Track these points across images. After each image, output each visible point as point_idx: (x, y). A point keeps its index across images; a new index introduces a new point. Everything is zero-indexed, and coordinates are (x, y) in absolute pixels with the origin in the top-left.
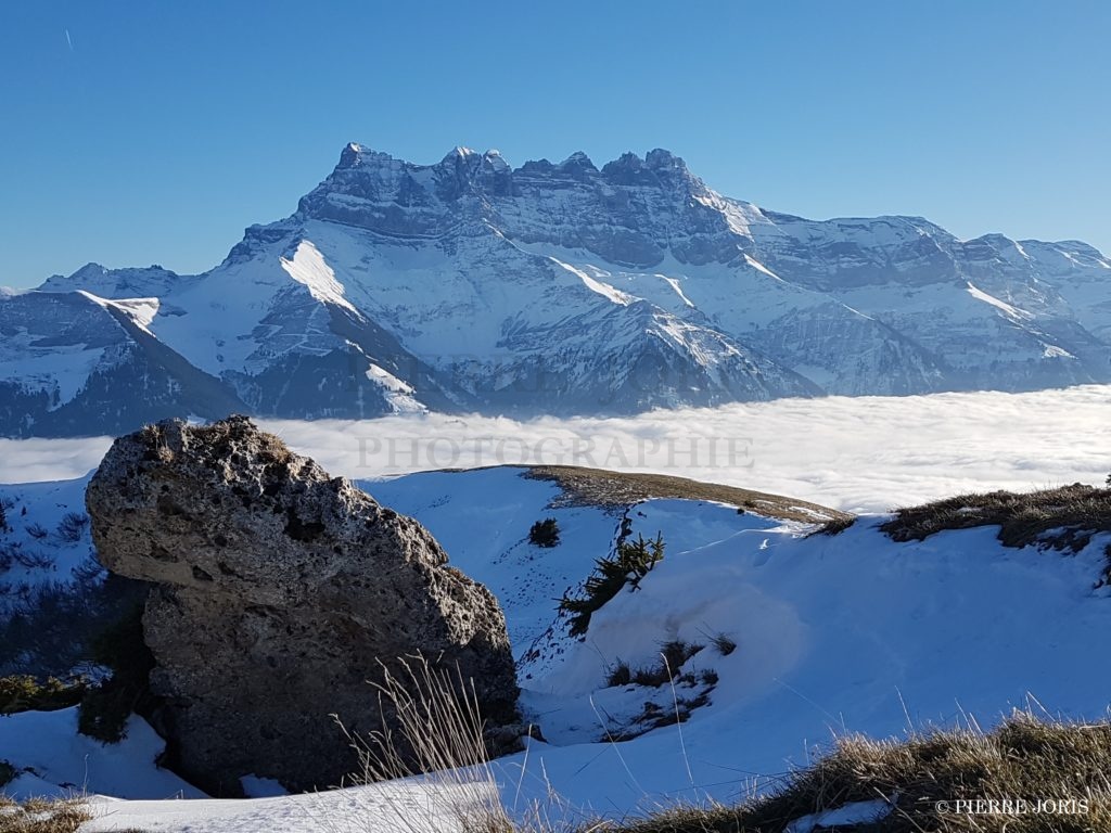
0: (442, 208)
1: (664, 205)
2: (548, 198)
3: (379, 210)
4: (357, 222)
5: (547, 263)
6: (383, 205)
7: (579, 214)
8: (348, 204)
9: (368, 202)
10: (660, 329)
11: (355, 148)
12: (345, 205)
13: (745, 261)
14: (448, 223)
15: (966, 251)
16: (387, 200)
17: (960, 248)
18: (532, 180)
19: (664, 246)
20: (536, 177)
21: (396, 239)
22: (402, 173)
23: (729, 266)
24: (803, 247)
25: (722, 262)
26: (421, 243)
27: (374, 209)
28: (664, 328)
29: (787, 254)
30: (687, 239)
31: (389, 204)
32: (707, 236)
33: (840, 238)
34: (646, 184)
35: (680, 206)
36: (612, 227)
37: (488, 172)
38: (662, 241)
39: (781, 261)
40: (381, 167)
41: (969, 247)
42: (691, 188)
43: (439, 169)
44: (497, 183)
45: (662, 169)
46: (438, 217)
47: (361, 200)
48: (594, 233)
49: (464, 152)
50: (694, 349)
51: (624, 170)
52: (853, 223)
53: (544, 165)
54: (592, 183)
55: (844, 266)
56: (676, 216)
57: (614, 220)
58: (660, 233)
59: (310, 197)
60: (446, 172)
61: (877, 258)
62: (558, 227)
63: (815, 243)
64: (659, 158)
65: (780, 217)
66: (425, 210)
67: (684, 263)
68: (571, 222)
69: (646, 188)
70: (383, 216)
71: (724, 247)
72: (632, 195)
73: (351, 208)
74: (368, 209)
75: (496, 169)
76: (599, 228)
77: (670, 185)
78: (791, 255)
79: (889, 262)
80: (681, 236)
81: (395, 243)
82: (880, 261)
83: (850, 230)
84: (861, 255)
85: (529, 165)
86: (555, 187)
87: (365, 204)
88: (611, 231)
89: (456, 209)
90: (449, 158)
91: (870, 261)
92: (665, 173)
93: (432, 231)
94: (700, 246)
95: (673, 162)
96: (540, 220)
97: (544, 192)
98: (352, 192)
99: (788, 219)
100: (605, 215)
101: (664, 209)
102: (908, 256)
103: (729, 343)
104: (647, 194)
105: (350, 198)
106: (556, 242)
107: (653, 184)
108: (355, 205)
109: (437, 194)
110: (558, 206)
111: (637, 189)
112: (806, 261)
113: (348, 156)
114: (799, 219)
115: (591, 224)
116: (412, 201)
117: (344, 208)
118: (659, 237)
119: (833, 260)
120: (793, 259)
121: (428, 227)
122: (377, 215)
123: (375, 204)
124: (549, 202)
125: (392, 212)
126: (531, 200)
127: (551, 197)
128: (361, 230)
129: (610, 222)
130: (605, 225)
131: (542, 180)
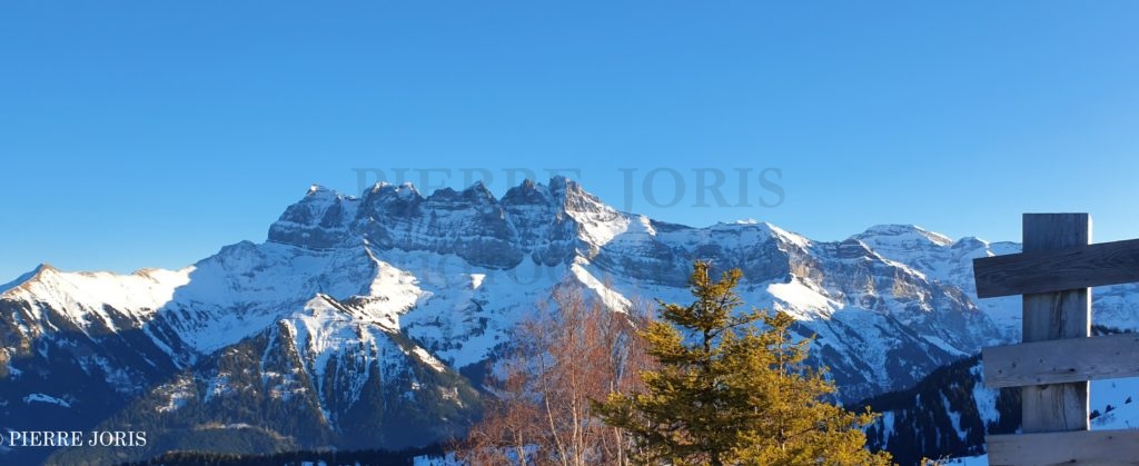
0: (347, 228)
2: (443, 217)
4: (290, 240)
6: (311, 227)
7: (463, 227)
8: (286, 228)
9: (303, 226)
11: (313, 188)
12: (284, 230)
14: (345, 238)
15: (838, 250)
16: (315, 224)
17: (834, 248)
18: (436, 203)
19: (528, 252)
20: (439, 201)
21: (315, 253)
22: (333, 203)
24: (665, 250)
26: (328, 255)
27: (305, 231)
30: (547, 246)
31: (315, 226)
32: (562, 242)
33: (706, 241)
34: (536, 203)
36: (484, 238)
37: (395, 200)
38: (529, 248)
41: (842, 247)
45: (557, 191)
46: (345, 235)
47: (298, 225)
48: (467, 243)
49: (381, 184)
51: (519, 193)
53: (448, 192)
54: (480, 204)
57: (488, 232)
60: (362, 202)
62: (439, 239)
64: (556, 183)
65: (667, 226)
67: (540, 265)
68: (453, 235)
69: (535, 207)
70: (308, 235)
72: (518, 212)
76: (471, 238)
77: (558, 202)
80: (544, 243)
81: (314, 255)
83: (721, 235)
84: (719, 256)
85: (438, 192)
86: (451, 209)
87: (297, 228)
88: (480, 240)
90: (367, 191)
92: (558, 194)
94: (554, 251)
96: (427, 234)
97: (438, 212)
98: (295, 220)
99: (674, 228)
100: (482, 228)
101: (545, 222)
102: (757, 255)
104: (532, 212)
105: (288, 224)
106: (424, 249)
107: (543, 203)
108: (290, 228)
110: (448, 222)
111: (527, 207)
112: (666, 262)
115: (468, 235)
118: (527, 244)
122: (304, 235)
124: (443, 220)
125: (316, 233)
126: (427, 219)
127: (446, 216)
128: (291, 247)
129: (483, 234)
130: (478, 236)
131: (444, 204)
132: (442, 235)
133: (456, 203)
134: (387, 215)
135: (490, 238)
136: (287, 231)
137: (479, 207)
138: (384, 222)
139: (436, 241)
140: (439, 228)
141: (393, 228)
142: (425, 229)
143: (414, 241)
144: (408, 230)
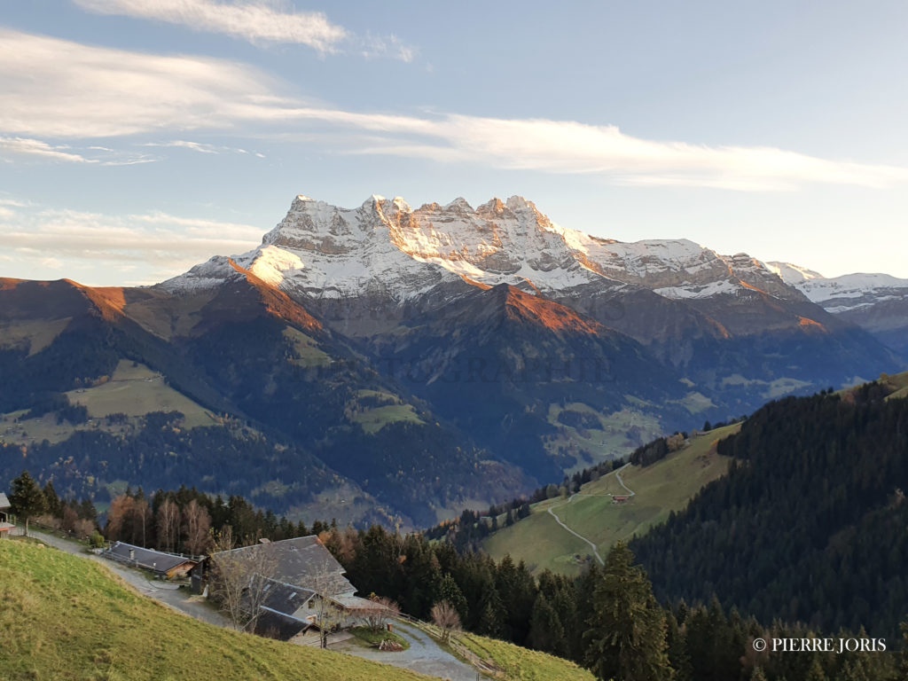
0: (363, 236)
1: (522, 232)
3: (318, 238)
4: (302, 247)
5: (436, 268)
6: (319, 235)
9: (309, 233)
10: (517, 303)
11: (302, 198)
12: (293, 236)
13: (579, 266)
14: (366, 246)
15: (734, 261)
16: (324, 232)
17: (731, 259)
18: (427, 217)
20: (428, 215)
21: (330, 259)
22: (334, 214)
23: (568, 271)
24: (621, 259)
25: (563, 268)
26: (347, 260)
27: (314, 238)
28: (520, 301)
31: (325, 234)
33: (647, 253)
34: (507, 218)
35: (531, 233)
36: (484, 247)
37: (397, 211)
38: (522, 256)
39: (606, 269)
40: (320, 210)
41: (737, 258)
42: (539, 220)
43: (361, 211)
44: (402, 219)
45: (518, 209)
46: (360, 242)
47: (304, 233)
49: (378, 198)
50: (543, 318)
51: (492, 209)
52: (654, 243)
53: (435, 207)
54: (469, 218)
55: (650, 271)
56: (528, 239)
58: (518, 251)
59: (270, 234)
60: (365, 212)
61: (673, 266)
63: (627, 257)
64: (516, 200)
65: (604, 241)
66: (350, 237)
67: (536, 270)
69: (508, 221)
70: (321, 242)
71: (564, 258)
73: (296, 238)
74: (309, 238)
75: (401, 209)
77: (525, 218)
79: (682, 268)
82: (676, 267)
83: (653, 248)
84: (662, 264)
85: (425, 207)
86: (442, 221)
89: (372, 235)
90: (367, 202)
91: (669, 268)
92: (521, 212)
93: (354, 251)
94: (547, 258)
95: (526, 204)
98: (300, 226)
99: (608, 242)
102: (695, 263)
103: (569, 311)
104: (508, 225)
105: (296, 231)
107: (512, 217)
108: (300, 235)
109: (360, 226)
110: (445, 233)
111: (502, 222)
112: (623, 268)
113: (298, 204)
114: (617, 242)
116: (343, 232)
117: (292, 238)
119: (643, 268)
120: (614, 267)
121: (352, 249)
122: (315, 242)
123: (315, 235)
125: (327, 241)
127: (440, 227)
131: (433, 217)
133: (444, 218)
137: (468, 220)
144: (416, 239)
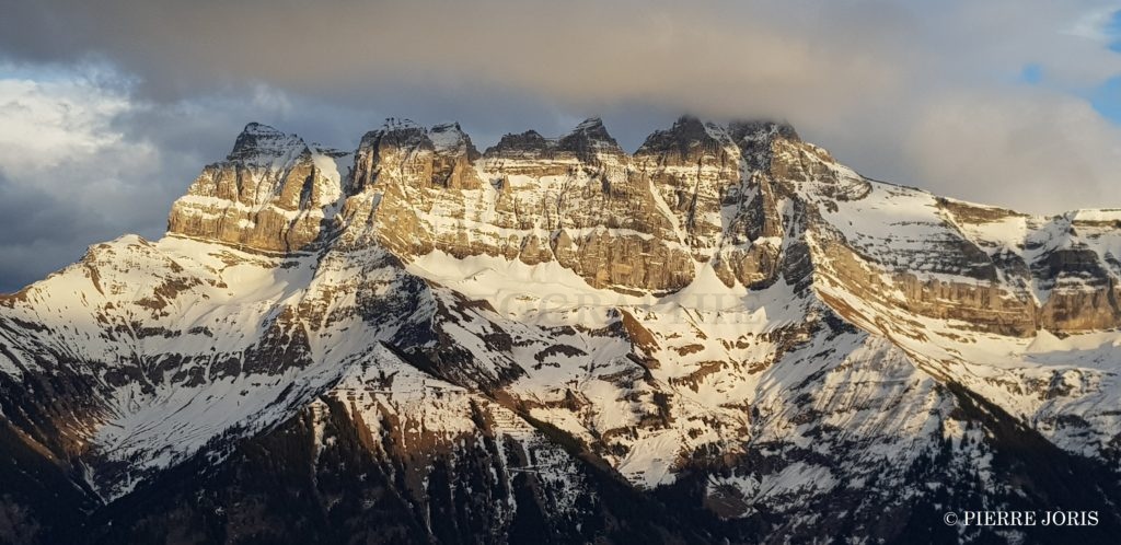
2: (523, 189)
3: (249, 217)
4: (213, 235)
5: (421, 286)
6: (256, 209)
7: (568, 211)
8: (203, 209)
9: (238, 205)
12: (200, 213)
18: (507, 162)
19: (704, 259)
20: (513, 158)
21: (267, 261)
25: (787, 284)
26: (296, 264)
27: (242, 216)
29: (950, 272)
30: (745, 248)
31: (266, 207)
32: (774, 241)
34: (709, 162)
36: (612, 232)
38: (703, 251)
40: (279, 154)
44: (437, 169)
47: (223, 203)
48: (578, 241)
53: (529, 139)
57: (620, 220)
58: (704, 240)
62: (521, 233)
67: (731, 285)
68: (548, 226)
69: (706, 169)
70: (252, 225)
75: (439, 149)
76: (586, 232)
78: (958, 273)
81: (264, 266)
84: (1098, 272)
85: (508, 140)
86: (537, 171)
87: (227, 210)
88: (606, 237)
93: (314, 245)
94: (762, 258)
96: (495, 223)
97: (514, 181)
105: (208, 202)
106: (494, 253)
108: (211, 211)
110: (536, 200)
111: (694, 169)
115: (578, 226)
117: (196, 216)
118: (699, 245)
119: (1050, 282)
122: (243, 224)
123: (247, 210)
124: (524, 196)
126: (489, 193)
127: (530, 187)
128: (216, 248)
129: (612, 224)
130: (601, 229)
131: (519, 163)
132: (525, 226)
133: (547, 163)
134: (416, 185)
135: (625, 232)
136: (206, 216)
138: (409, 199)
139: (513, 237)
140: (518, 213)
141: (428, 211)
142: (490, 214)
143: (471, 238)
144: (459, 215)
